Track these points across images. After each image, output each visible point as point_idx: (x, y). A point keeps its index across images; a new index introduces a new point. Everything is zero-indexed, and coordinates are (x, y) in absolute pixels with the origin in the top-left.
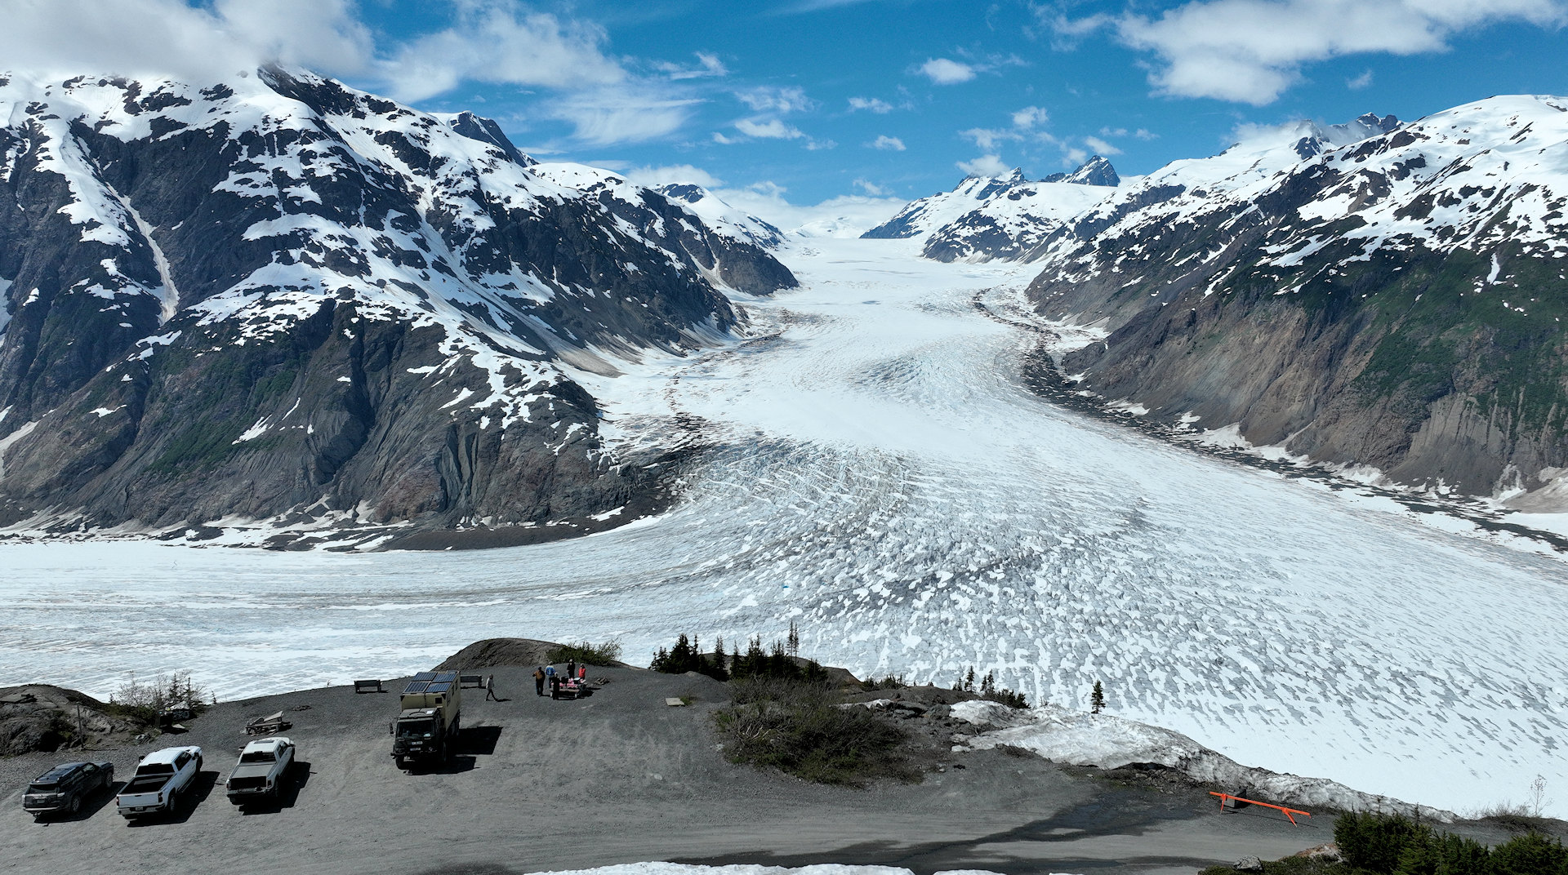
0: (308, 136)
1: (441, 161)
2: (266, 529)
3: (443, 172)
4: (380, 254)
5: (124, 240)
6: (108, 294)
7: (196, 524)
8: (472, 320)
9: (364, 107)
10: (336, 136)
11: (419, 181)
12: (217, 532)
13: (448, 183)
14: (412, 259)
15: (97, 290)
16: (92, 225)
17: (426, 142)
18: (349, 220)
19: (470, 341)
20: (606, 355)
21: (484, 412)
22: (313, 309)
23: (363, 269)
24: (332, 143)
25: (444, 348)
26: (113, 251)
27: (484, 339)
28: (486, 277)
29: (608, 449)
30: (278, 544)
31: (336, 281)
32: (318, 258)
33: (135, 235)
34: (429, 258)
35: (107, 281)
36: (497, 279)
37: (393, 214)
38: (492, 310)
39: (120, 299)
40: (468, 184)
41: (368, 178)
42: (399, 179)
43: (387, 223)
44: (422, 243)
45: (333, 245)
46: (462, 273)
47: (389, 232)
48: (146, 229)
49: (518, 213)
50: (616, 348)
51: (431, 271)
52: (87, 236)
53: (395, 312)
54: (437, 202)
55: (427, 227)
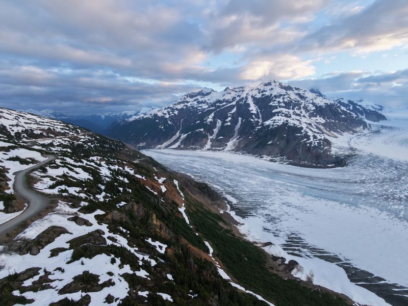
0: (284, 95)
1: (306, 98)
2: (269, 158)
3: (306, 100)
4: (294, 114)
5: (256, 112)
6: (253, 120)
7: (260, 155)
8: (309, 126)
9: (294, 89)
10: (289, 95)
11: (302, 101)
12: (263, 157)
13: (307, 101)
14: (299, 115)
15: (252, 120)
16: (252, 110)
17: (304, 94)
18: (289, 109)
19: (308, 130)
20: (335, 134)
21: (309, 143)
22: (281, 124)
23: (290, 117)
24: (288, 96)
25: (303, 131)
26: (254, 114)
27: (310, 129)
28: (312, 118)
29: (333, 152)
30: (271, 161)
31: (286, 119)
32: (283, 115)
33: (257, 112)
34: (302, 115)
35: (253, 119)
36: (315, 118)
37: (297, 107)
38: (313, 124)
39: (254, 121)
40: (311, 101)
41: (293, 101)
42: (298, 101)
43: (295, 109)
44: (301, 112)
45: (286, 113)
46: (308, 118)
47: (296, 110)
48: (259, 111)
49: (320, 106)
50: (338, 132)
51: (302, 117)
52: (251, 112)
53: (295, 124)
54: (305, 105)
55: (302, 109)
